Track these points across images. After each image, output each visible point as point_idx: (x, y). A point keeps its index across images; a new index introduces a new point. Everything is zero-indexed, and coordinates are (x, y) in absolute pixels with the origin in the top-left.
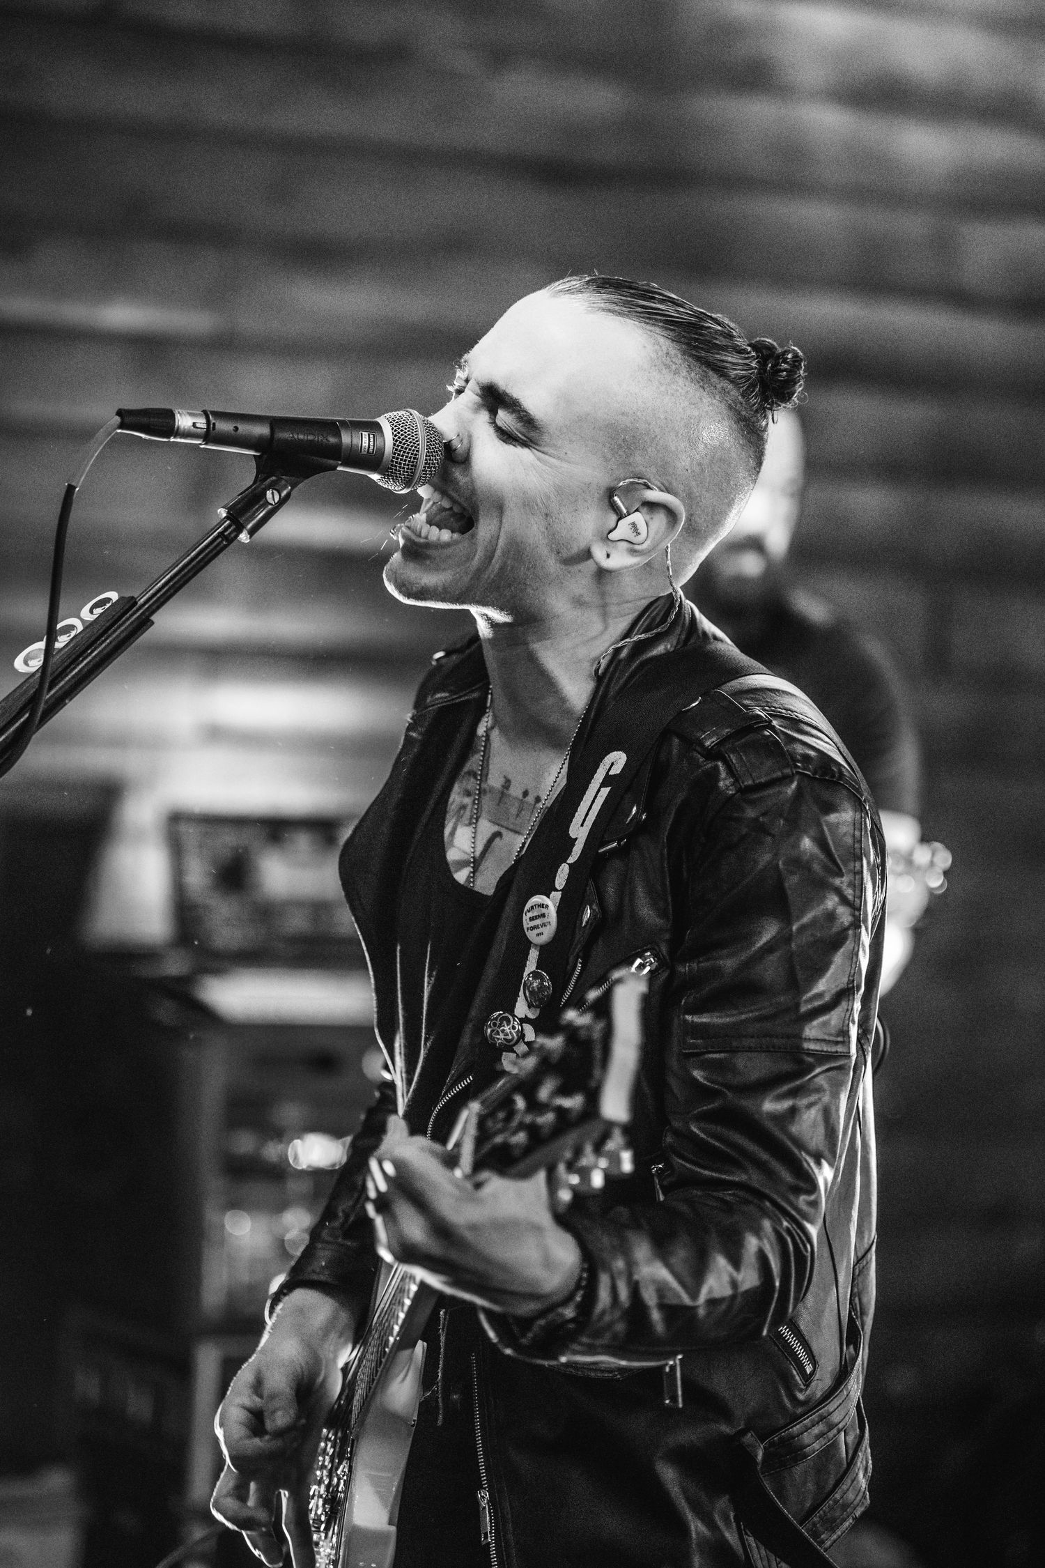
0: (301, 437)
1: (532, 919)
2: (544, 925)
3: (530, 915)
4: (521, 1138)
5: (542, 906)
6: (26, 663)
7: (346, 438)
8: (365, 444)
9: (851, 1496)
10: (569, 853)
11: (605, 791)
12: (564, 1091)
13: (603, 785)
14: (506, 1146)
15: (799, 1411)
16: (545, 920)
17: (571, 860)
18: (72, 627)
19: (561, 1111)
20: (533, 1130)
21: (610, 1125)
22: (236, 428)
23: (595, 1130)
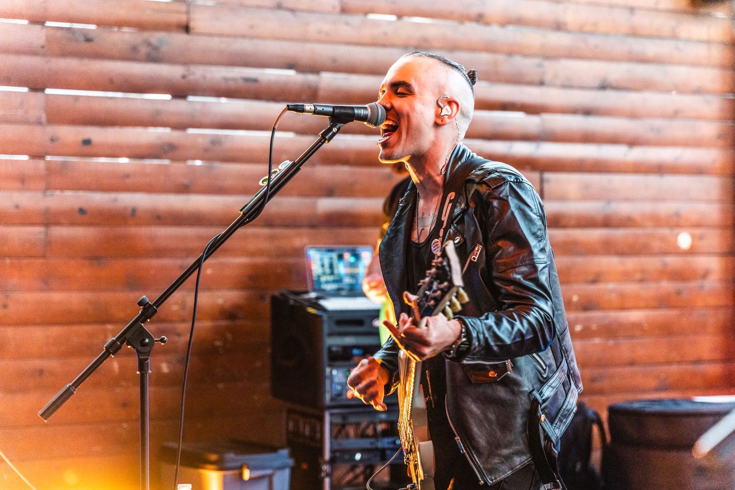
0: (343, 111)
1: (434, 247)
2: (438, 248)
3: (433, 246)
4: (432, 302)
5: (437, 242)
6: (263, 183)
7: (356, 111)
8: (362, 113)
9: (569, 407)
10: (442, 225)
11: (450, 205)
12: (441, 283)
13: (449, 203)
14: (429, 306)
15: (545, 381)
16: (438, 246)
17: (443, 227)
18: (276, 172)
19: (442, 290)
20: (435, 299)
21: (458, 287)
22: (323, 109)
23: (455, 289)
